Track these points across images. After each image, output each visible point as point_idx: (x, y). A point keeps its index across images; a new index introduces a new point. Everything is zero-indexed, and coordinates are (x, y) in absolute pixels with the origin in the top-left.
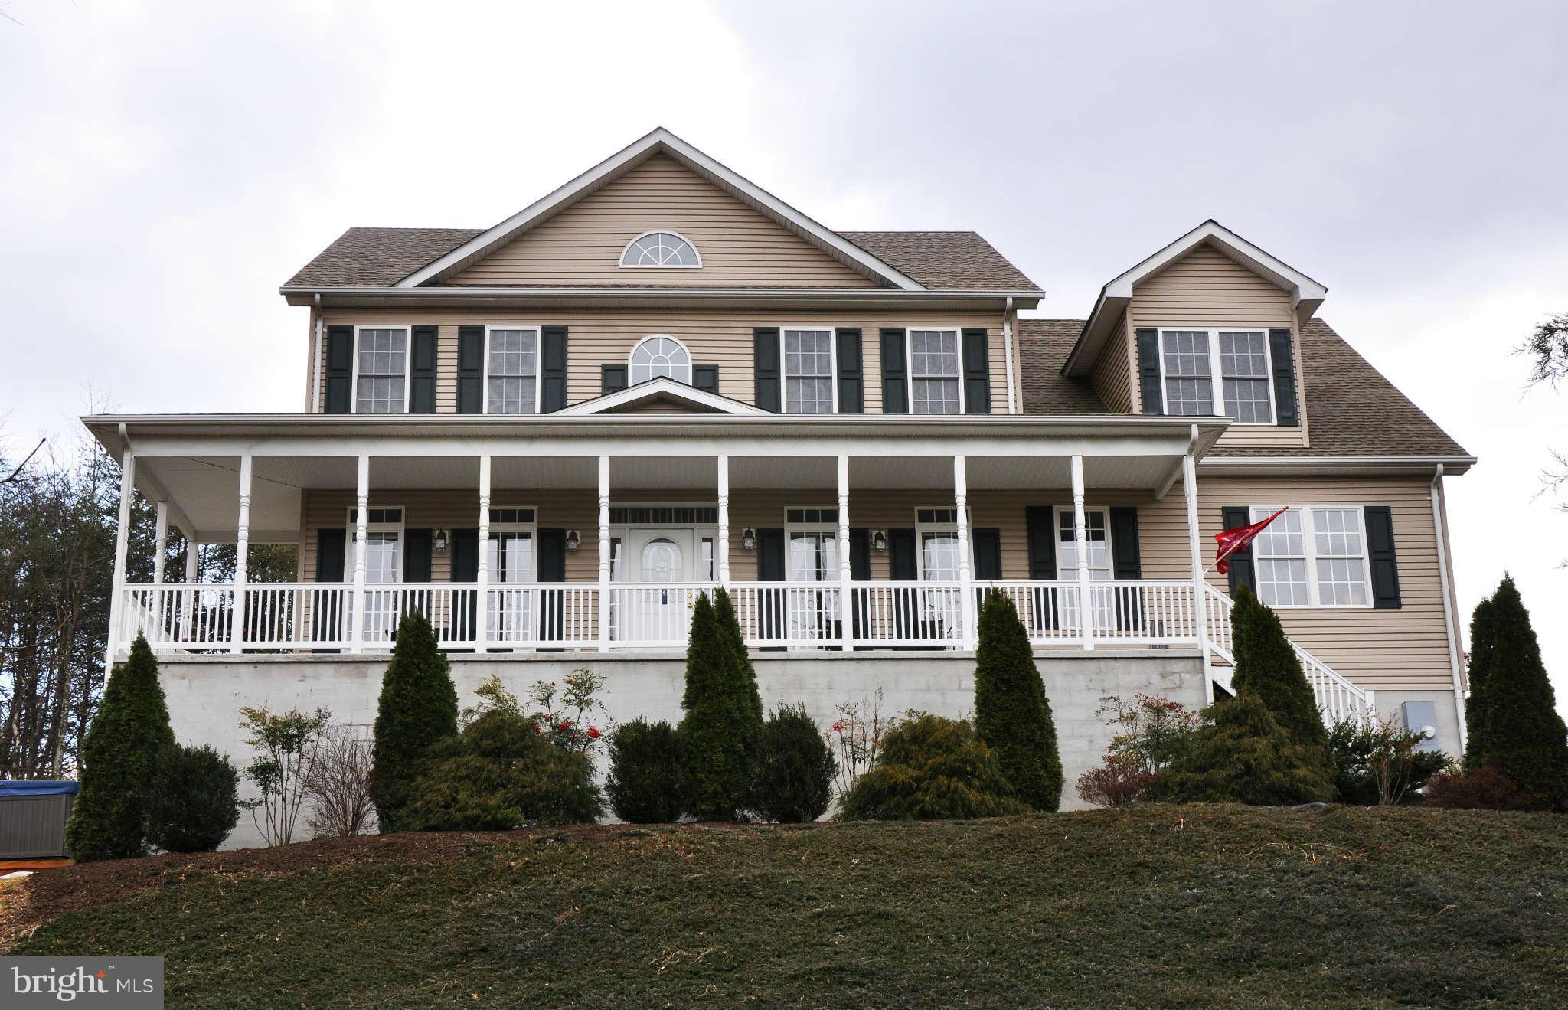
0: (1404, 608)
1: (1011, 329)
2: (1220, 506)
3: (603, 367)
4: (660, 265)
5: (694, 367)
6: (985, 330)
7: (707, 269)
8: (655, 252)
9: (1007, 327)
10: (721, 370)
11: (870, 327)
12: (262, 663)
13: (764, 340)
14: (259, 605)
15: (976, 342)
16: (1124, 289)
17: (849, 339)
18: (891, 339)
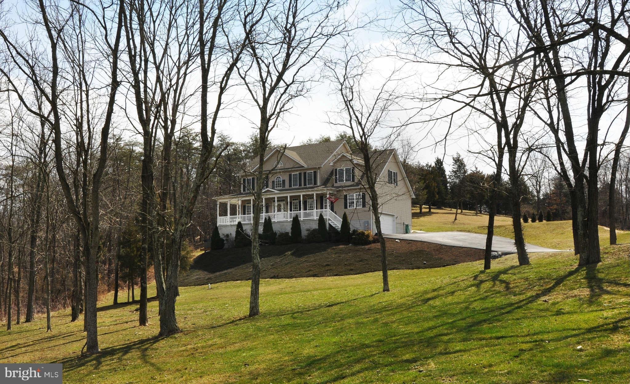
0: (366, 207)
2: (344, 194)
3: (272, 181)
5: (282, 180)
6: (316, 171)
7: (284, 166)
9: (319, 171)
10: (285, 180)
11: (303, 172)
12: (231, 225)
13: (290, 175)
14: (231, 218)
15: (315, 173)
16: (332, 164)
17: (300, 174)
18: (305, 173)
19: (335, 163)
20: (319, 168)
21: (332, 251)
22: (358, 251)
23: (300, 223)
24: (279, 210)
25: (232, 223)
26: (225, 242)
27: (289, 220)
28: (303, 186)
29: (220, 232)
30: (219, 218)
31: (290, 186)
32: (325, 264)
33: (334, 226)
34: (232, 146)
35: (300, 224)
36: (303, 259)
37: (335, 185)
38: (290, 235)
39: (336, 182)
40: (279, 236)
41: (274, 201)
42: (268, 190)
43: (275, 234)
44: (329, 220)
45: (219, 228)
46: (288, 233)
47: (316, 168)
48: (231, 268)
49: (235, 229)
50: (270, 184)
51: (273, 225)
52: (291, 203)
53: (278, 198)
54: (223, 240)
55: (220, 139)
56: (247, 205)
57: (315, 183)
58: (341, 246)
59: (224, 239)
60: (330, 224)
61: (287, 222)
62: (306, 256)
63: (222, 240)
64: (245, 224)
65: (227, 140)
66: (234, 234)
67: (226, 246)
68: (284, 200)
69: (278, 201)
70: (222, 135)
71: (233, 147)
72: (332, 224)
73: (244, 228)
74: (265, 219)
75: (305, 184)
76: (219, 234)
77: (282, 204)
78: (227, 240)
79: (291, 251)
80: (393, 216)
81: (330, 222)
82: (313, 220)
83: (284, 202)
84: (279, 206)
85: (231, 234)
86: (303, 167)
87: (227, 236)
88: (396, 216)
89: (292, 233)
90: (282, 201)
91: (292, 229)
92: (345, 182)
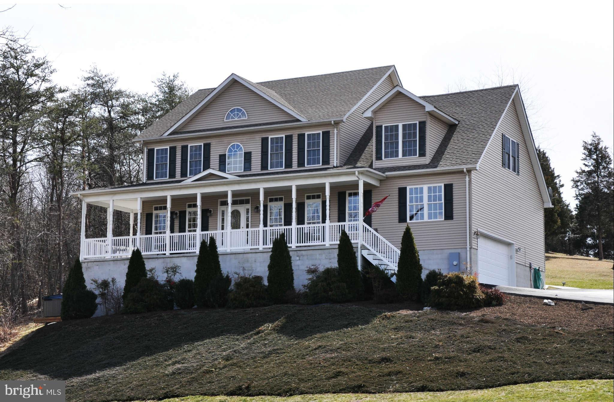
0: (454, 220)
1: (337, 130)
2: (398, 187)
3: (220, 155)
4: (236, 119)
5: (244, 152)
6: (329, 131)
7: (249, 119)
8: (234, 115)
9: (335, 130)
10: (252, 153)
11: (295, 134)
12: (115, 260)
13: (264, 141)
14: (115, 243)
15: (327, 135)
16: (369, 114)
17: (289, 138)
18: (301, 137)
19: (375, 112)
20: (337, 123)
21: (385, 322)
22: (454, 323)
23: (291, 254)
24: (236, 225)
25: (118, 255)
26: (98, 300)
27: (261, 247)
28: (295, 167)
29: (85, 276)
30: (84, 242)
31: (264, 166)
32: (377, 356)
33: (374, 263)
34: (117, 99)
35: (290, 257)
36: (311, 342)
37: (377, 164)
38: (266, 283)
39: (379, 158)
40: (238, 285)
41: (225, 203)
42: (211, 175)
43: (228, 280)
44: (363, 248)
45: (84, 266)
46: (258, 279)
47: (329, 124)
48: (114, 365)
49: (124, 269)
50: (214, 160)
51: (221, 259)
52: (265, 207)
53: (235, 194)
54: (94, 297)
55: (91, 82)
56: (155, 212)
57: (326, 160)
58: (404, 312)
59: (97, 292)
60: (364, 259)
61: (255, 252)
62: (318, 335)
63: (91, 296)
64: (149, 258)
65: (107, 87)
66: (121, 282)
67: (100, 311)
68: (247, 202)
69: (234, 203)
70: (96, 75)
71: (121, 100)
72: (370, 258)
73: (148, 265)
74: (203, 243)
75: (301, 163)
76: (83, 280)
77: (242, 209)
78: (103, 295)
79: (272, 321)
80: (509, 244)
81: (365, 253)
82: (323, 249)
83: (249, 206)
84: (236, 215)
85: (113, 280)
86: (298, 120)
87: (105, 284)
88: (516, 247)
89: (270, 279)
90: (242, 202)
91: (270, 267)
92: (400, 160)
